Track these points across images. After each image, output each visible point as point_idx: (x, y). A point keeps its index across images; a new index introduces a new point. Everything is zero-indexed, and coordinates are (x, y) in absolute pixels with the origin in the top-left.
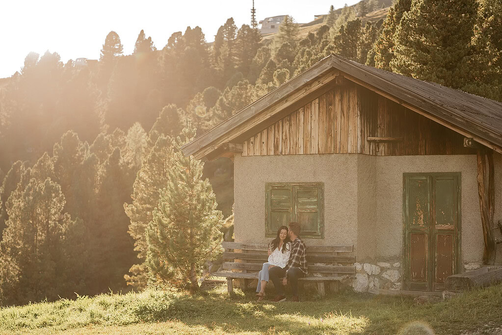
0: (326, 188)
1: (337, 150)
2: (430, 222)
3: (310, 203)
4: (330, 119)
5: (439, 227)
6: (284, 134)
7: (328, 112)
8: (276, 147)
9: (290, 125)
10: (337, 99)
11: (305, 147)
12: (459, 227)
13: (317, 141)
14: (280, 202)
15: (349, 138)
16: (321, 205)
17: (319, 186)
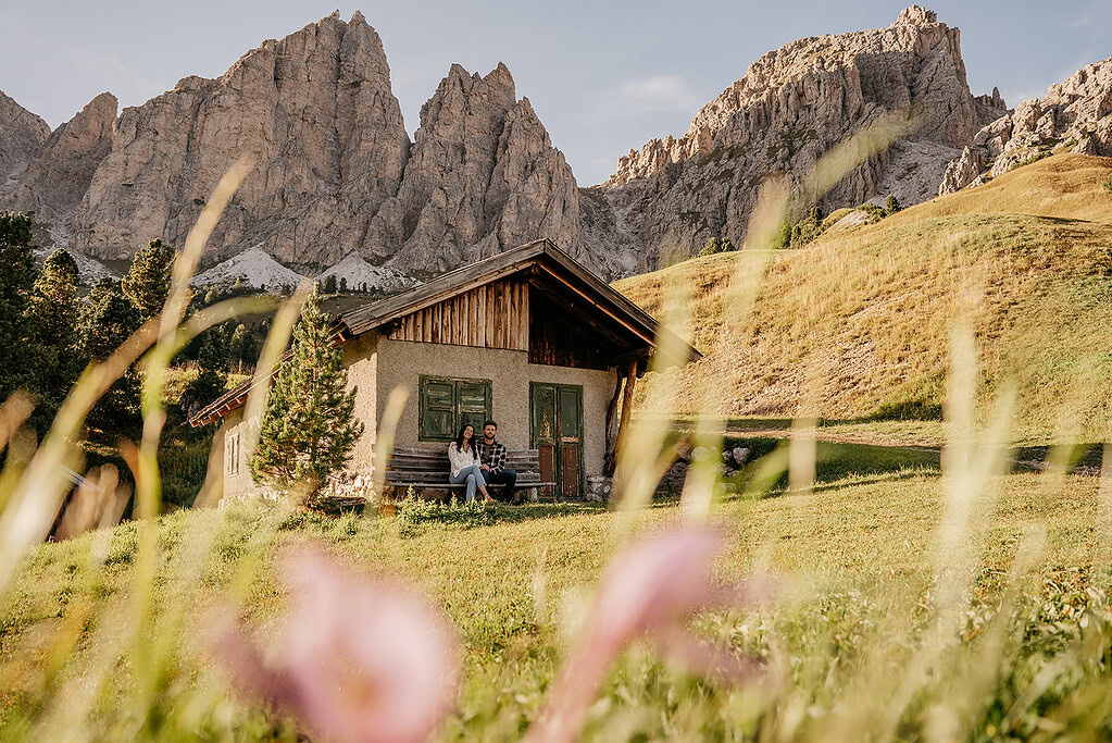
0: (494, 387)
1: (508, 346)
2: (556, 435)
3: (476, 403)
4: (499, 309)
5: (564, 439)
6: (445, 320)
7: (497, 302)
8: (435, 334)
9: (453, 311)
10: (508, 289)
11: (470, 337)
12: (582, 439)
13: (485, 333)
14: (438, 400)
15: (521, 335)
16: (488, 404)
17: (488, 383)
